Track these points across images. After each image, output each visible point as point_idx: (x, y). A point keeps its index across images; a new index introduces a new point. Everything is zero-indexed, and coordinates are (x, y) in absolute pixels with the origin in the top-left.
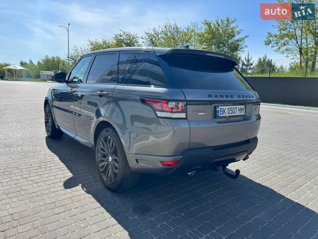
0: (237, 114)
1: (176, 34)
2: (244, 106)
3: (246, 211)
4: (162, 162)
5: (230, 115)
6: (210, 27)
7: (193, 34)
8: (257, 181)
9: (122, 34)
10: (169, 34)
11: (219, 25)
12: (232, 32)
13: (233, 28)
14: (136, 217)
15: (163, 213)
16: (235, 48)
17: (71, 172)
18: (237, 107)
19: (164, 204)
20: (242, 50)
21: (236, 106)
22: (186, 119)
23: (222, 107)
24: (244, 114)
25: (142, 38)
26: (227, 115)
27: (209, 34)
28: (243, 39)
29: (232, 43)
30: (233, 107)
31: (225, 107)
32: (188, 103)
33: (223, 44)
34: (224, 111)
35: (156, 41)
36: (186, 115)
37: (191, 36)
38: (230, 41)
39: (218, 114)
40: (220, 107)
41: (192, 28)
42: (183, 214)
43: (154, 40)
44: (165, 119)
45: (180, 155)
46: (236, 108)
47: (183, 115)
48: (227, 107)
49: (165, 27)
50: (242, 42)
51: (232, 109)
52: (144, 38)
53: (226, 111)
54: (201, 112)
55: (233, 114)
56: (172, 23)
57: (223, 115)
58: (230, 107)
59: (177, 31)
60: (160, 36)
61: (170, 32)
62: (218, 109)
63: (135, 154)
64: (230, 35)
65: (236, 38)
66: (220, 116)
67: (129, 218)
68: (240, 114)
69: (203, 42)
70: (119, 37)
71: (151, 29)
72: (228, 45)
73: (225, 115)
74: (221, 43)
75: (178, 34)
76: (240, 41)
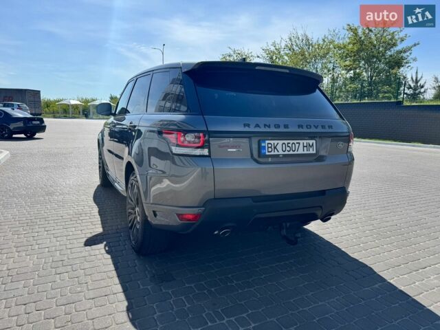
0: (300, 151)
1: (306, 47)
2: (314, 141)
3: (310, 295)
4: (179, 215)
5: (286, 153)
6: (356, 34)
7: (331, 46)
8: (355, 256)
9: (232, 53)
10: (296, 48)
11: (371, 31)
12: (391, 39)
13: (393, 33)
14: (149, 287)
15: (187, 285)
16: (398, 63)
17: (103, 227)
18: (301, 142)
19: (196, 274)
20: (407, 65)
21: (298, 141)
22: (209, 156)
23: (272, 142)
24: (315, 152)
25: (258, 57)
26: (281, 152)
27: (354, 44)
28: (410, 49)
29: (391, 56)
30: (291, 142)
31: (276, 142)
32: (211, 135)
33: (377, 58)
34: (275, 148)
35: (277, 60)
36: (209, 152)
37: (329, 49)
38: (389, 53)
39: (263, 151)
40: (267, 142)
41: (330, 37)
42: (213, 289)
43: (274, 58)
44: (181, 157)
45: (203, 206)
46: (299, 143)
47: (206, 152)
48: (281, 142)
49: (290, 39)
50: (408, 54)
51: (290, 145)
52: (261, 56)
53: (279, 147)
54: (232, 147)
55: (291, 152)
56: (300, 33)
57: (272, 153)
58: (286, 142)
59: (309, 44)
60: (282, 53)
61: (297, 46)
62: (263, 145)
63: (152, 204)
64: (389, 44)
65: (399, 47)
66: (267, 153)
67: (139, 287)
68: (306, 152)
69: (346, 57)
70: (228, 58)
71: (270, 43)
72: (386, 59)
73: (276, 153)
74: (374, 57)
75: (309, 48)
76: (405, 52)
